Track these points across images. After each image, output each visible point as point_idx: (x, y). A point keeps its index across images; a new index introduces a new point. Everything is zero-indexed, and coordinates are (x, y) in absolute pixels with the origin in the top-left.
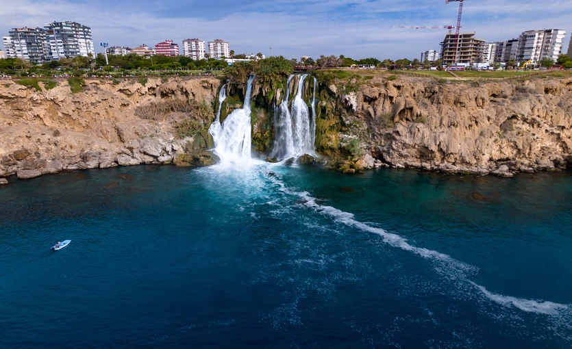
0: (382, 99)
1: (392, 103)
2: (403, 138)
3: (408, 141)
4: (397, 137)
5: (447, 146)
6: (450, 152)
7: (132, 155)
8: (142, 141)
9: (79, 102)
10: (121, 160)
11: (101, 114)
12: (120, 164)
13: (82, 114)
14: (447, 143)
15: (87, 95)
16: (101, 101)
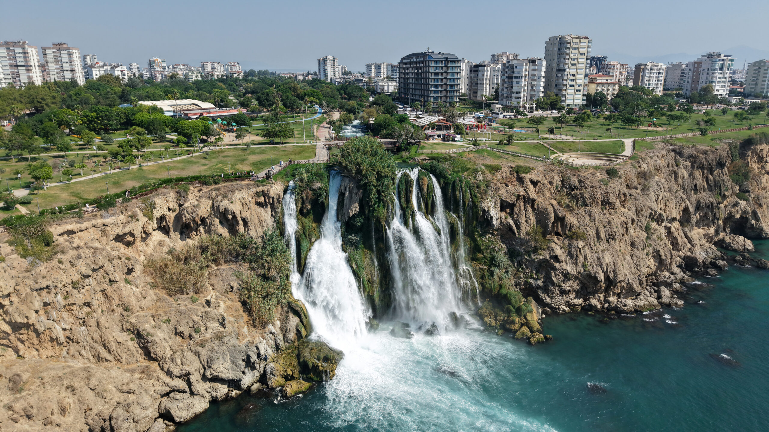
0: (522, 204)
1: (534, 209)
2: (564, 266)
3: (570, 268)
4: (557, 265)
5: (615, 272)
6: (619, 280)
7: (188, 391)
8: (204, 352)
9: (48, 287)
10: (177, 412)
11: (95, 303)
12: (178, 420)
13: (54, 314)
14: (613, 266)
15: (63, 267)
16: (90, 273)
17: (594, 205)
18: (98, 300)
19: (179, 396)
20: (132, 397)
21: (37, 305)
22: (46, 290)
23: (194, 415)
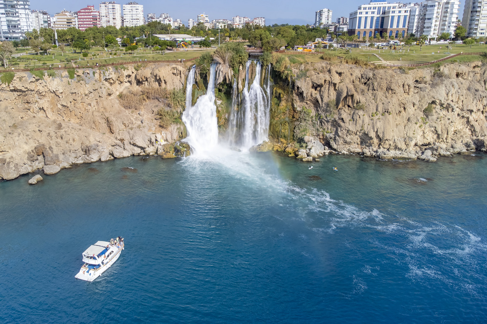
0: (327, 86)
1: (335, 89)
2: (347, 125)
3: (352, 128)
4: (342, 124)
5: (383, 133)
6: (385, 139)
7: (123, 147)
8: (131, 132)
9: (75, 93)
10: (116, 153)
11: (92, 105)
12: (115, 156)
13: (77, 105)
14: (382, 129)
15: (82, 86)
16: (92, 91)
17: (379, 90)
18: (94, 103)
19: (118, 147)
20: (100, 144)
21: (71, 100)
22: (75, 94)
23: (122, 156)
